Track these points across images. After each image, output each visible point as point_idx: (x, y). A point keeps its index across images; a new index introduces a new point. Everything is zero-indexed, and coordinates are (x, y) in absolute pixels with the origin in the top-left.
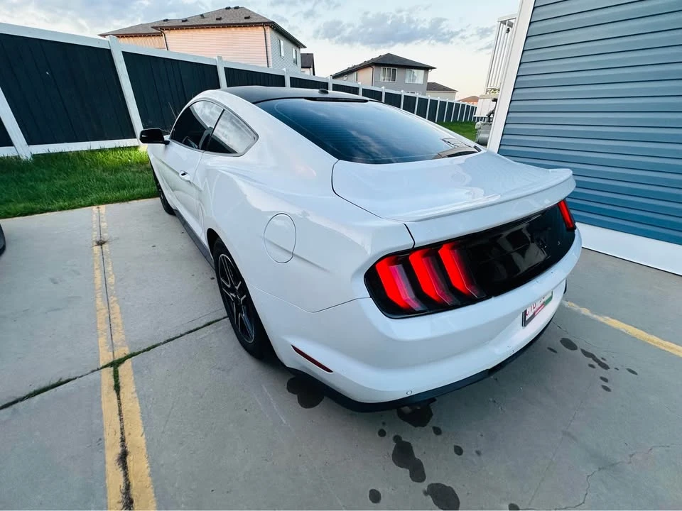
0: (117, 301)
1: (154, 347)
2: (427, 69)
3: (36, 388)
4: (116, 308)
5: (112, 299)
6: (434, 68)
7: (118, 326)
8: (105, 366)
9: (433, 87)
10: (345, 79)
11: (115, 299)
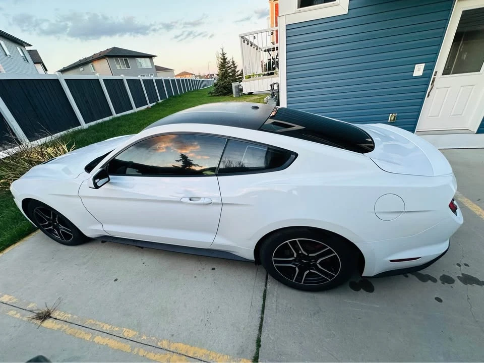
2: (151, 57)
6: (156, 56)
7: (208, 356)
9: (159, 69)
10: (81, 69)
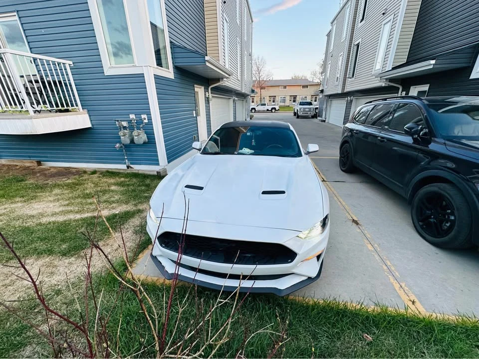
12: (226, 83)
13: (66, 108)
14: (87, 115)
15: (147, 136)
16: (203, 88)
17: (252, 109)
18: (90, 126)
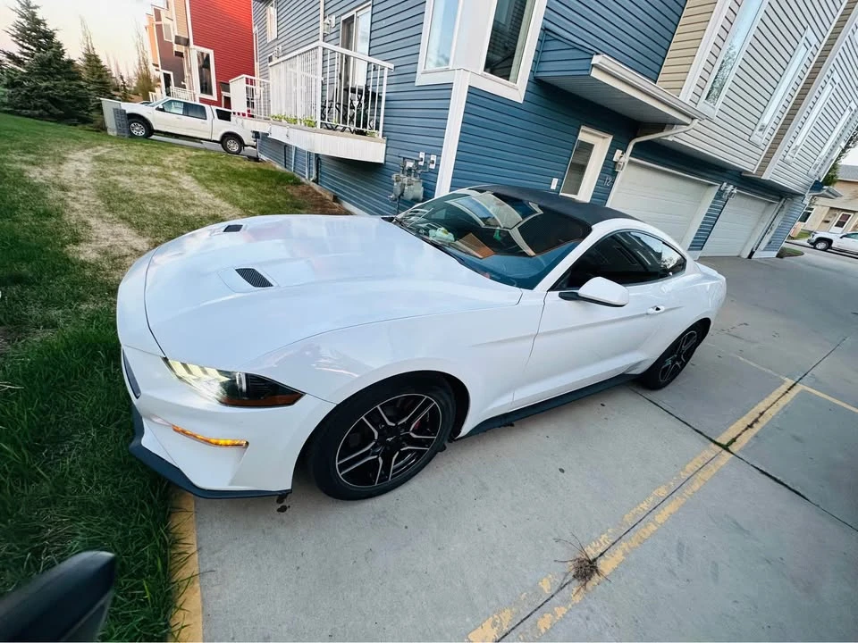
0: (683, 470)
1: (697, 431)
3: (776, 484)
4: (690, 467)
5: (684, 476)
8: (732, 453)
11: (682, 473)
12: (682, 137)
13: (361, 129)
14: (385, 145)
15: (424, 192)
16: (611, 138)
17: (820, 240)
18: (382, 162)
